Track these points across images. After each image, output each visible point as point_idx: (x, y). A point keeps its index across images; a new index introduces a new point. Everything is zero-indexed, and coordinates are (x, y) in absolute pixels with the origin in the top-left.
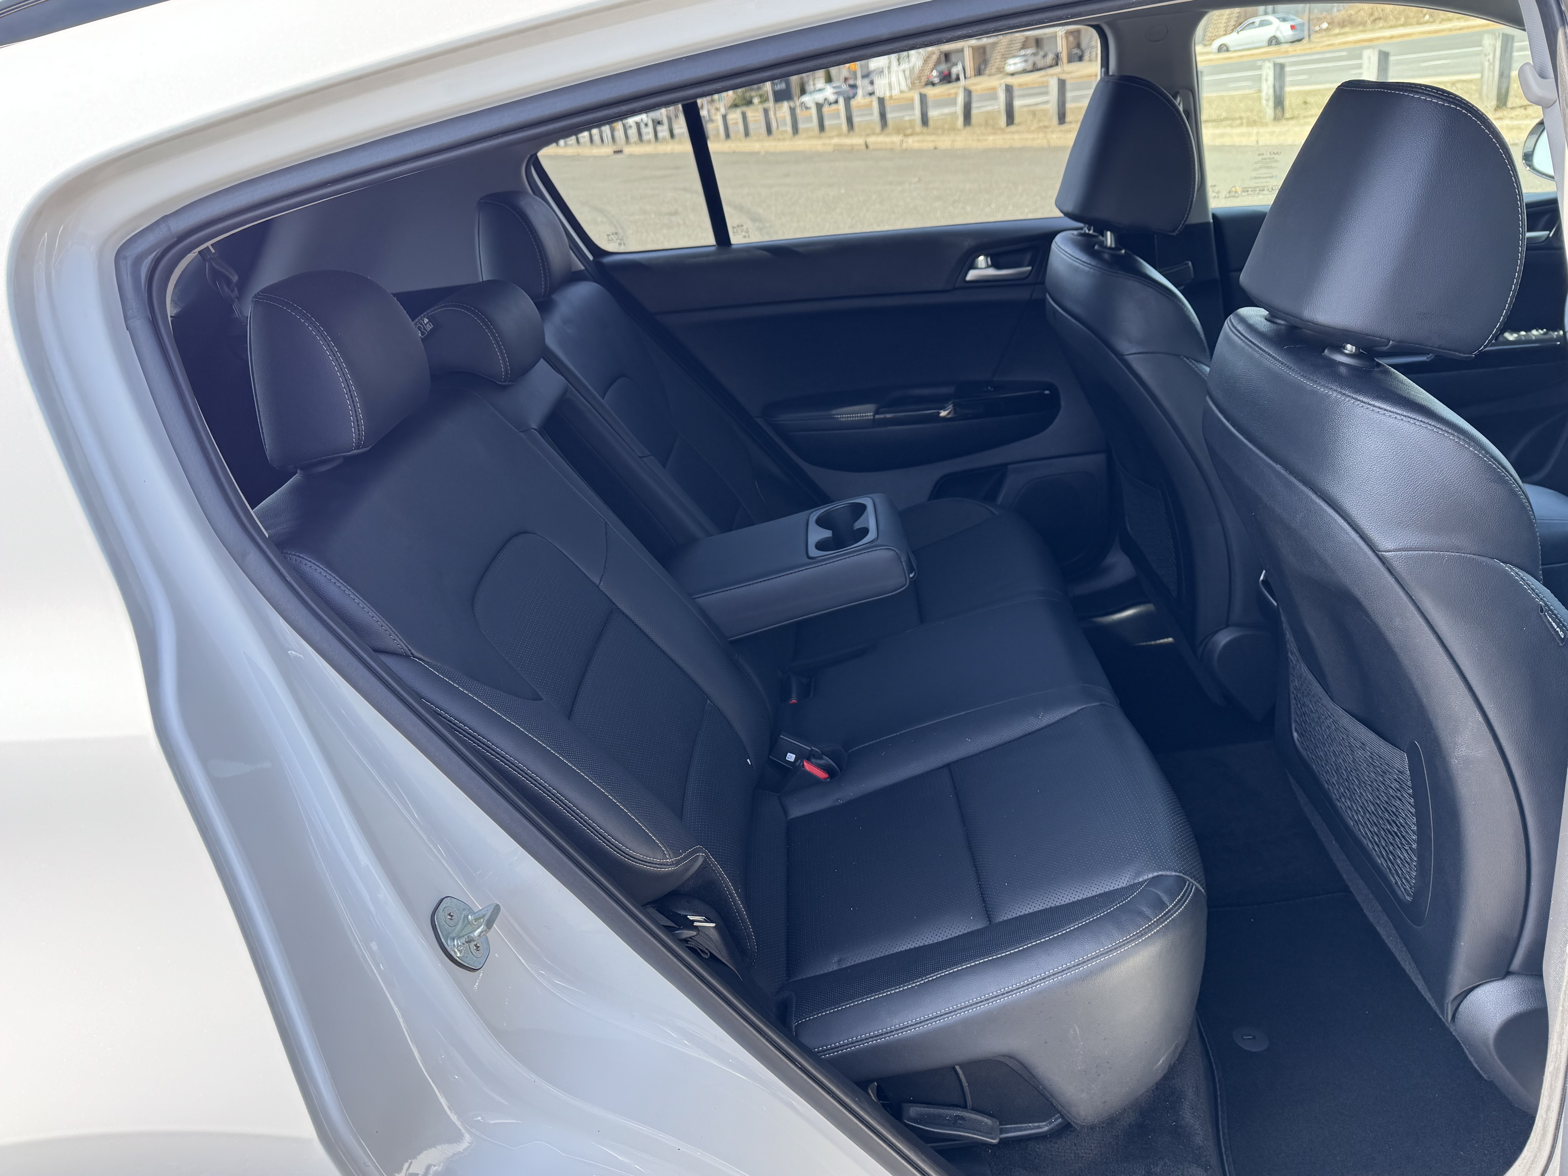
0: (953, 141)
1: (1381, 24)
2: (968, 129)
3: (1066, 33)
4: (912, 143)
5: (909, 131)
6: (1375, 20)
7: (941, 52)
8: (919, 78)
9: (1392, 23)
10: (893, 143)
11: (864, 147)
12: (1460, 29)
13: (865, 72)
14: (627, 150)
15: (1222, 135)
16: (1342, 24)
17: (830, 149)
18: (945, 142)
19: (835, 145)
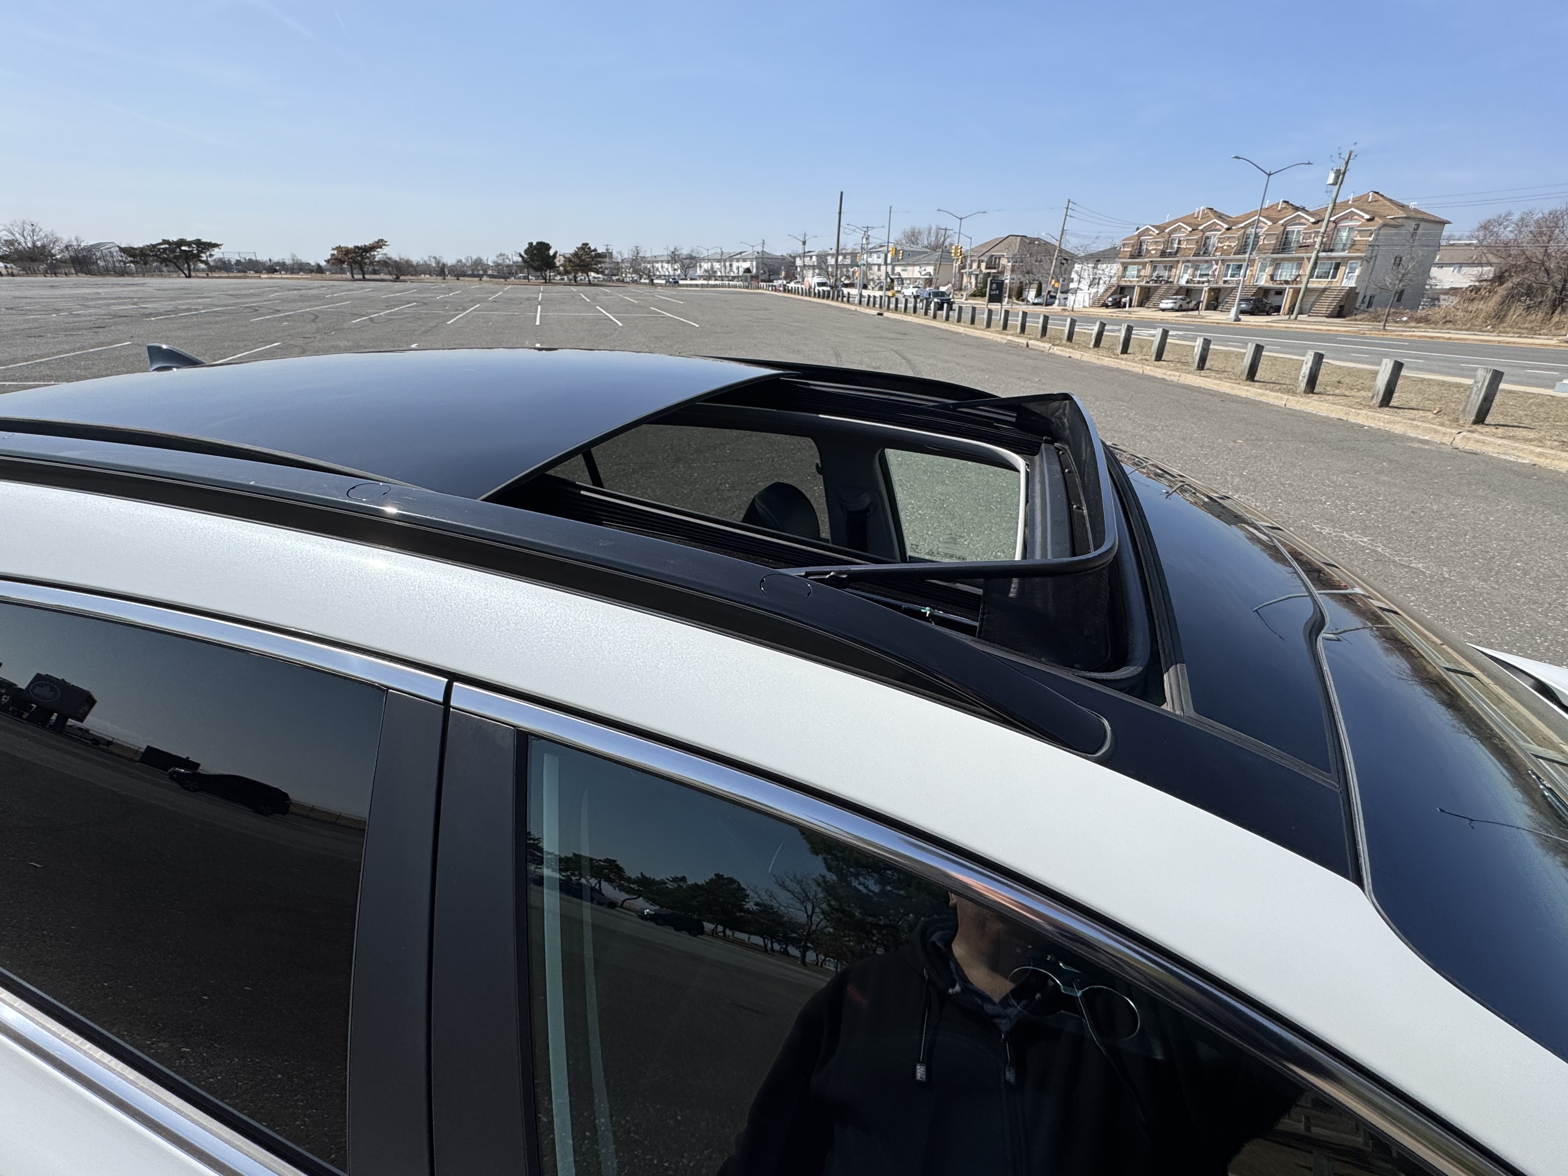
0: (1082, 355)
1: (1449, 325)
2: (1096, 349)
3: (1209, 289)
4: (1056, 350)
5: (1058, 342)
6: (1446, 322)
7: (1118, 286)
8: (1099, 300)
9: (1457, 327)
10: (1045, 348)
11: (1025, 345)
12: (1507, 343)
13: (1065, 289)
14: (886, 314)
15: (1262, 395)
16: (1419, 320)
17: (1005, 341)
18: (1076, 355)
19: (1009, 340)
